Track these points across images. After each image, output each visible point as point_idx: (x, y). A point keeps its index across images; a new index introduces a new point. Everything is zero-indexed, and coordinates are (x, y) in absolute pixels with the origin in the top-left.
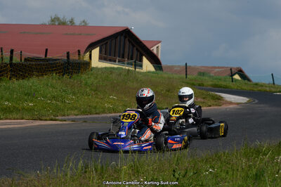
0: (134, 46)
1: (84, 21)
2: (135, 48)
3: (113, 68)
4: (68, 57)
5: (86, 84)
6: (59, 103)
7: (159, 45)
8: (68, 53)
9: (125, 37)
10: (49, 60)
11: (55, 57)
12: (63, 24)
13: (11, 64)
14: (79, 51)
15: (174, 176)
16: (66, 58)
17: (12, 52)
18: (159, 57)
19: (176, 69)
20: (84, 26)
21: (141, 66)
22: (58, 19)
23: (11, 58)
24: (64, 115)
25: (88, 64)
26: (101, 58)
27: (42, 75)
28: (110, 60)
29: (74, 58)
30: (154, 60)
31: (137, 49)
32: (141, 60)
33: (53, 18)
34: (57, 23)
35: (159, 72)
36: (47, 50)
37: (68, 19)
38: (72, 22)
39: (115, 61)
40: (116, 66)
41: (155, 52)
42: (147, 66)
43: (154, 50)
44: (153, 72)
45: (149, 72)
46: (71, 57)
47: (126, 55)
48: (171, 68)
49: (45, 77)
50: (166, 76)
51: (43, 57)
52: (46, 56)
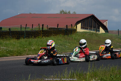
0: (96, 22)
1: (74, 12)
2: (96, 23)
3: (87, 32)
4: (67, 27)
5: (75, 39)
6: (63, 47)
7: (107, 21)
8: (67, 26)
9: (92, 18)
10: (59, 29)
11: (61, 27)
12: (65, 13)
13: (43, 31)
14: (72, 25)
15: (111, 77)
16: (66, 28)
17: (43, 25)
18: (107, 27)
19: (114, 32)
20: (75, 14)
21: (99, 31)
22: (63, 11)
23: (43, 28)
24: (65, 52)
25: (76, 30)
26: (82, 28)
27: (56, 35)
28: (86, 29)
29: (70, 28)
30: (105, 28)
31: (97, 24)
32: (99, 28)
33: (61, 11)
34: (63, 13)
35: (107, 33)
36: (58, 24)
37: (67, 11)
38: (69, 12)
39: (88, 29)
40: (88, 31)
41: (105, 25)
42: (102, 31)
43: (105, 24)
44: (104, 33)
45: (102, 33)
46: (68, 27)
47: (92, 26)
48: (112, 32)
49: (57, 36)
50: (110, 35)
51: (56, 27)
52: (58, 27)
